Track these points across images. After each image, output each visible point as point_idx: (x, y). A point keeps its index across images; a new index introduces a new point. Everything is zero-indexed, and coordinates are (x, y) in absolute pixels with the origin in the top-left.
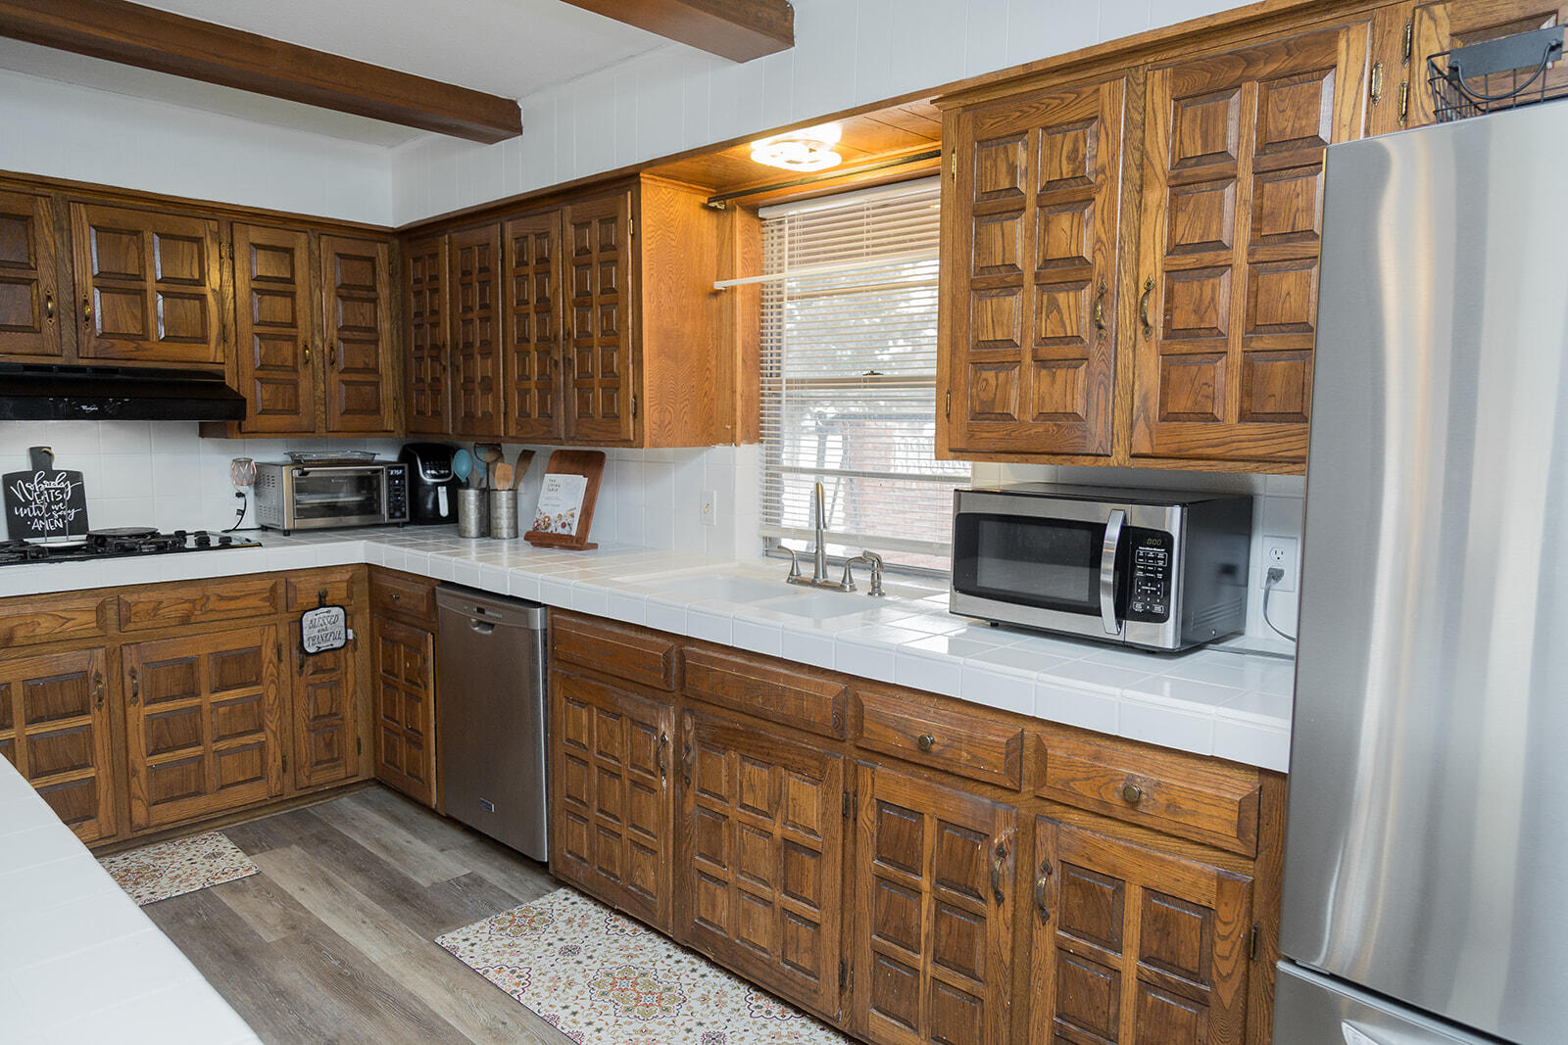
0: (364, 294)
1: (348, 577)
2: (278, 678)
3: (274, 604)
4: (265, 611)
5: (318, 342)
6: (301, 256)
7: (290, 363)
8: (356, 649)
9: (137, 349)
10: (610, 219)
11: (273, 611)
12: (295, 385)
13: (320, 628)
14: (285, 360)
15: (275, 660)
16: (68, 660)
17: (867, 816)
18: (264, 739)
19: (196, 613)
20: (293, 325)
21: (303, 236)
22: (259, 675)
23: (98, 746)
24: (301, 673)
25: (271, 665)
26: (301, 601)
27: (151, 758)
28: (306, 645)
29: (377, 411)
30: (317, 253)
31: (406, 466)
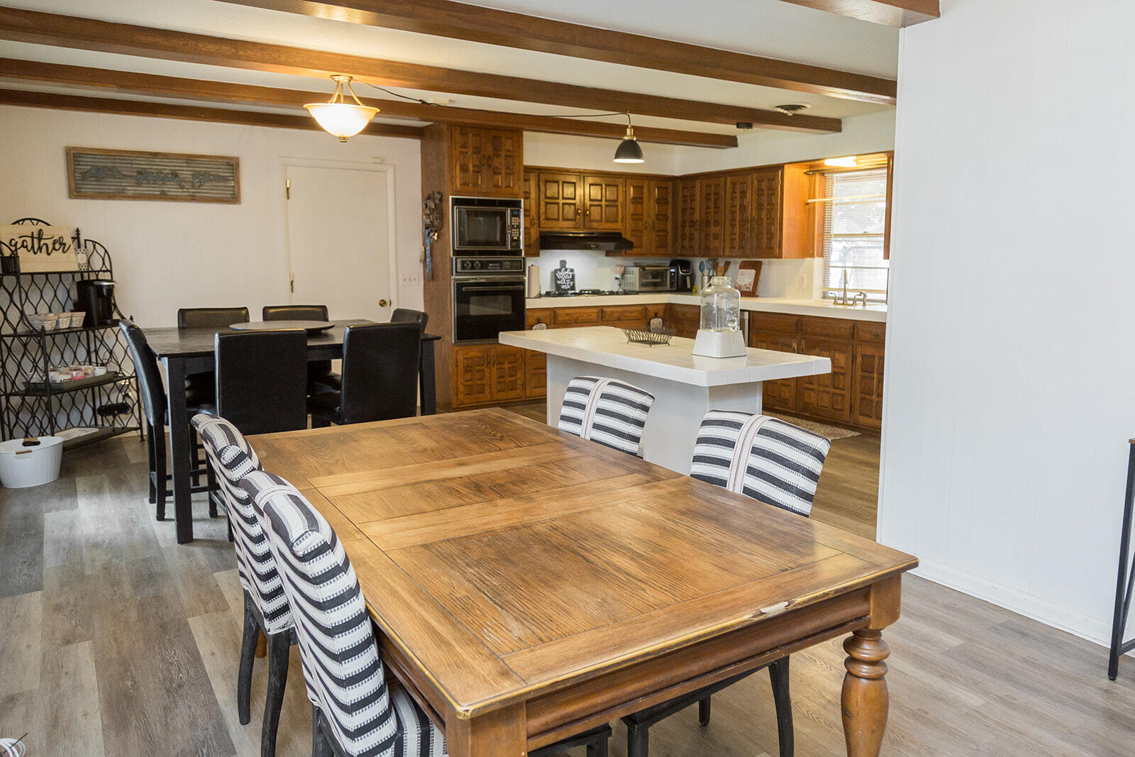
0: (664, 201)
1: (664, 308)
4: (639, 318)
5: (649, 221)
6: (645, 190)
9: (599, 225)
10: (773, 179)
12: (642, 237)
14: (640, 227)
17: (859, 360)
20: (642, 215)
21: (647, 181)
26: (648, 315)
29: (666, 247)
30: (650, 187)
31: (675, 268)
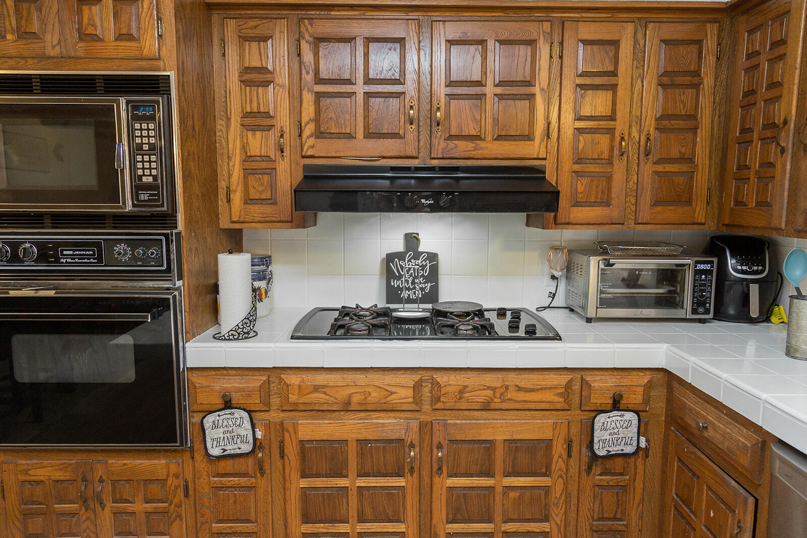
0: (687, 79)
1: (646, 381)
2: (566, 473)
3: (567, 400)
4: (559, 406)
5: (635, 134)
6: (626, 47)
7: (606, 155)
8: (647, 456)
9: (475, 149)
11: (567, 407)
12: (609, 178)
13: (612, 431)
14: (602, 152)
15: (565, 456)
16: (390, 428)
18: (549, 530)
19: (496, 400)
21: (630, 27)
22: (548, 466)
23: (409, 507)
24: (589, 473)
25: (560, 460)
26: (595, 401)
27: (450, 526)
28: (596, 447)
29: (689, 202)
30: (642, 42)
31: (715, 260)
